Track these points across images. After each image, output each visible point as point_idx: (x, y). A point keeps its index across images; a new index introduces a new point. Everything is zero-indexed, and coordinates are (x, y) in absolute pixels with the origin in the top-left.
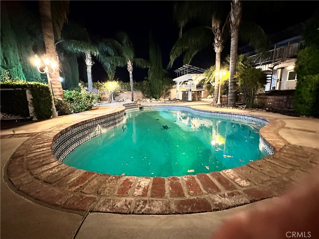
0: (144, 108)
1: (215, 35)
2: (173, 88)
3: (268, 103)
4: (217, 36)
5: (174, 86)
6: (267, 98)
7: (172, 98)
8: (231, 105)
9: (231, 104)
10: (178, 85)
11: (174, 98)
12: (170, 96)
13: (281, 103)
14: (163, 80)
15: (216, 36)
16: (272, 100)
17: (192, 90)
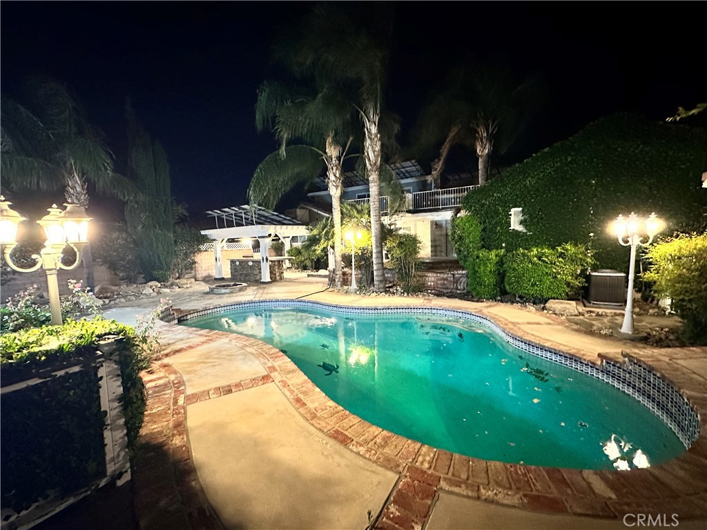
0: (189, 317)
1: (329, 166)
2: (201, 251)
3: (429, 284)
4: (335, 168)
5: (202, 247)
6: (426, 276)
7: (199, 276)
8: (381, 290)
9: (381, 288)
10: (218, 246)
11: (205, 274)
12: (195, 271)
13: (446, 282)
14: (175, 232)
15: (332, 169)
16: (433, 279)
17: (270, 258)
